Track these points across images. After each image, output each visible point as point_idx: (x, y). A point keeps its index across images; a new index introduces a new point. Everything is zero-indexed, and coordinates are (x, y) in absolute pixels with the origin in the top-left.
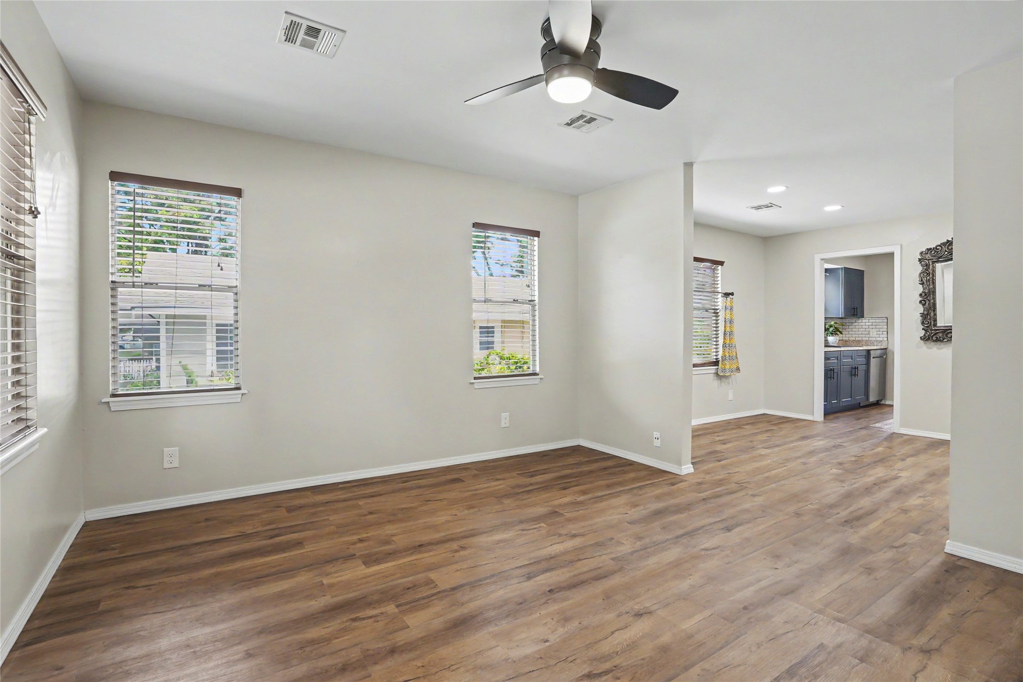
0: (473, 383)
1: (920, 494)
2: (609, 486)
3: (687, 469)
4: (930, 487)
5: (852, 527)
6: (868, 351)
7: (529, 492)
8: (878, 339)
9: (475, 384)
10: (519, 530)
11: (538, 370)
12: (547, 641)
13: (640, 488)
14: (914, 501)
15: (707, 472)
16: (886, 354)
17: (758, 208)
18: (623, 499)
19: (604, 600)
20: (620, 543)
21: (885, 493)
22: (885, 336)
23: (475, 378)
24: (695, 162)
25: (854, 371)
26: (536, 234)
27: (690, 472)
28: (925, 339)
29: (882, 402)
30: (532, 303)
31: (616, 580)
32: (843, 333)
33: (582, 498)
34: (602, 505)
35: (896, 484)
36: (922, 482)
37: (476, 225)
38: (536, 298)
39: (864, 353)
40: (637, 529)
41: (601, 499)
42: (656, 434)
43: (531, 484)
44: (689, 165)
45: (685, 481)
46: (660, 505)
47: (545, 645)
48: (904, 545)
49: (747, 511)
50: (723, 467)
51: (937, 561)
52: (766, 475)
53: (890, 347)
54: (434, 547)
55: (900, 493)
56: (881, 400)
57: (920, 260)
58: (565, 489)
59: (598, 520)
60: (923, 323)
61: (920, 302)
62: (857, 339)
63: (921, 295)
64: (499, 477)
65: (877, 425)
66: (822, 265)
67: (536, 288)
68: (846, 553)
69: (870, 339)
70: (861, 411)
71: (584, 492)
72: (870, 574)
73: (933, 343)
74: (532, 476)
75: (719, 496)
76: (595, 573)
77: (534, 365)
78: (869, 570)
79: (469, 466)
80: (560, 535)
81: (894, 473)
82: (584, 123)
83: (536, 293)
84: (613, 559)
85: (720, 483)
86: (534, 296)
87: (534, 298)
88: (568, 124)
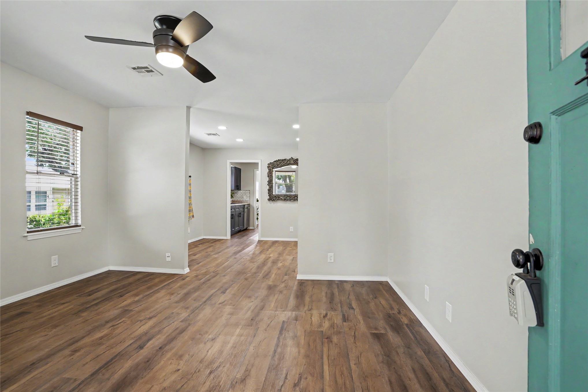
0: (27, 236)
1: (280, 262)
2: (149, 288)
3: (187, 270)
4: (281, 258)
5: (267, 279)
6: (244, 205)
7: (96, 304)
8: (246, 200)
9: (29, 237)
10: (110, 327)
11: (80, 222)
12: (179, 370)
13: (168, 284)
14: (280, 265)
15: (196, 270)
16: (249, 206)
17: (209, 134)
18: (163, 293)
19: (192, 340)
20: (178, 314)
21: (269, 264)
22: (249, 198)
23: (28, 232)
24: (192, 107)
25: (239, 215)
26: (81, 128)
27: (189, 271)
28: (269, 200)
29: (248, 228)
30: (74, 176)
31: (191, 330)
32: (234, 197)
33: (137, 298)
34: (153, 298)
35: (271, 260)
36: (278, 257)
37: (29, 113)
38: (79, 173)
39: (243, 206)
40: (181, 304)
41: (149, 296)
42: (167, 255)
43: (94, 300)
44: (189, 108)
45: (189, 276)
46: (185, 291)
47: (179, 372)
48: (285, 280)
49: (225, 283)
50: (202, 266)
51: (296, 283)
52: (223, 266)
53: (251, 204)
54: (49, 360)
55: (275, 262)
56: (248, 227)
57: (268, 167)
58: (121, 296)
59: (157, 306)
60: (269, 193)
61: (268, 184)
62: (238, 200)
63: (268, 181)
64: (62, 302)
65: (251, 238)
66: (230, 165)
67: (79, 166)
68: (270, 288)
69: (243, 200)
70: (242, 233)
71: (136, 295)
72: (282, 293)
73: (272, 202)
74: (90, 295)
75: (209, 280)
76: (178, 331)
77: (76, 219)
78: (281, 292)
79: (26, 301)
80: (141, 321)
81: (268, 256)
82: (145, 72)
83: (79, 169)
84: (181, 322)
85: (205, 274)
86: (76, 171)
87: (77, 173)
88: (134, 68)
